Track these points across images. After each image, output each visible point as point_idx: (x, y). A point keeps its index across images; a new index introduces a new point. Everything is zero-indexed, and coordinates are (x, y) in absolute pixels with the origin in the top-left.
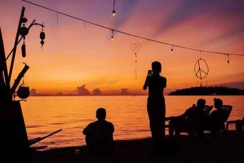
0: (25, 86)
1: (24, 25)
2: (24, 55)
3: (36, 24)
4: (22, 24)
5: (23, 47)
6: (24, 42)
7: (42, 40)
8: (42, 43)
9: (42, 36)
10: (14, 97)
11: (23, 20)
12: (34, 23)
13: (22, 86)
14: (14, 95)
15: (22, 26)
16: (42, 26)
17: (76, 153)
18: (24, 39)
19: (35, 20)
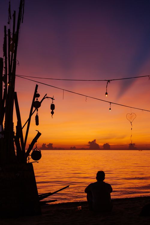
0: (38, 150)
1: (37, 99)
2: (37, 124)
3: (47, 97)
4: (36, 99)
5: (37, 117)
6: (37, 114)
7: (53, 111)
8: (52, 113)
9: (53, 107)
11: (36, 95)
12: (46, 97)
13: (36, 150)
14: (29, 158)
15: (36, 100)
16: (52, 99)
17: (79, 209)
18: (37, 111)
19: (46, 94)
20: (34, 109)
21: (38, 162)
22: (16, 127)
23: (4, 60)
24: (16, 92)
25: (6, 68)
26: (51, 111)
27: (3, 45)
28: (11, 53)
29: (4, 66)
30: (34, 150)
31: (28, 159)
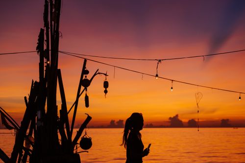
0: (87, 137)
1: (86, 77)
2: (87, 105)
3: (99, 73)
4: (84, 76)
5: (87, 98)
6: (86, 94)
8: (106, 92)
9: (106, 85)
10: (77, 148)
11: (85, 72)
12: (98, 72)
13: (85, 137)
15: (84, 78)
16: (106, 75)
18: (86, 90)
19: (98, 70)
20: (82, 88)
21: (88, 152)
22: (60, 111)
23: (45, 32)
24: (60, 70)
25: (47, 41)
26: (105, 89)
27: (44, 14)
28: (53, 22)
29: (45, 39)
30: (83, 137)
31: (75, 148)
